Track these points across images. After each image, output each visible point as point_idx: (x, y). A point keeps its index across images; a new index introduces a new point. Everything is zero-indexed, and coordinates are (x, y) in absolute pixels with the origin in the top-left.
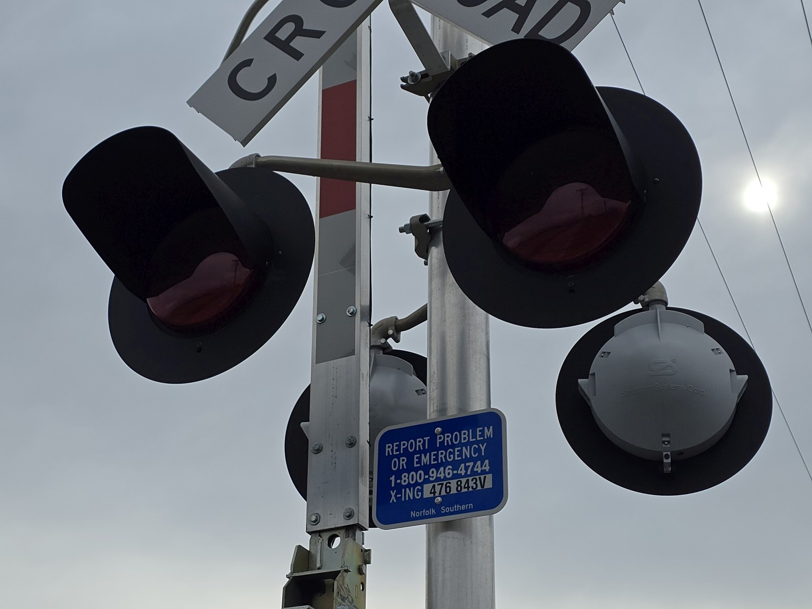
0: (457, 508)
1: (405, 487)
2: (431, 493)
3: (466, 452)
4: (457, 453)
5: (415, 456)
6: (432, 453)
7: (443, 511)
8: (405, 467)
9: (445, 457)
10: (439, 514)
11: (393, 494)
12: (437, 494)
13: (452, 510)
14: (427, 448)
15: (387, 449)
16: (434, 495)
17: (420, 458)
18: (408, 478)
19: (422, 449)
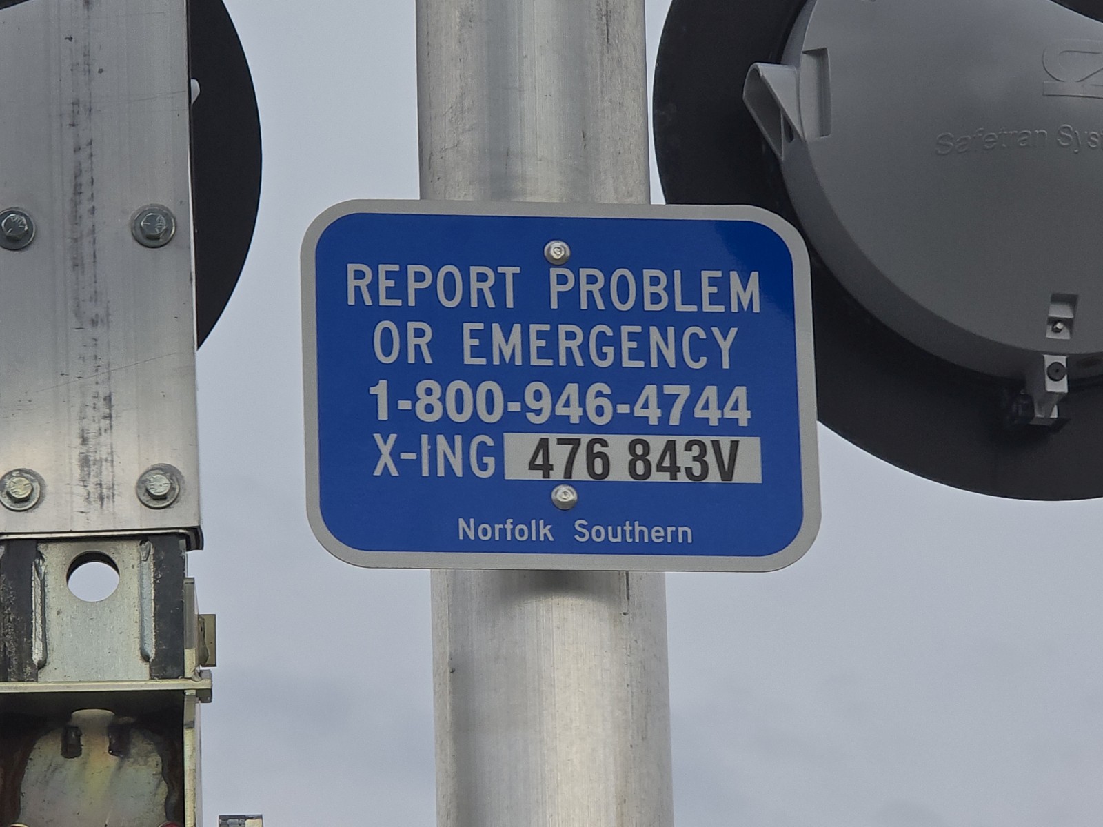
0: (632, 532)
1: (433, 429)
2: (533, 466)
3: (663, 346)
4: (627, 345)
5: (468, 327)
6: (534, 328)
7: (583, 535)
8: (428, 360)
9: (584, 348)
10: (565, 543)
11: (386, 449)
12: (557, 474)
13: (615, 536)
14: (510, 304)
15: (352, 283)
16: (547, 475)
17: (485, 337)
18: (442, 399)
19: (491, 304)
